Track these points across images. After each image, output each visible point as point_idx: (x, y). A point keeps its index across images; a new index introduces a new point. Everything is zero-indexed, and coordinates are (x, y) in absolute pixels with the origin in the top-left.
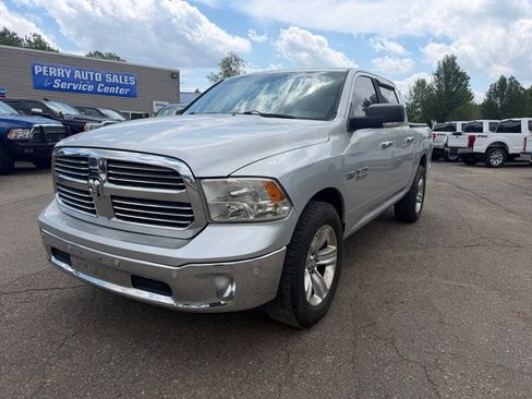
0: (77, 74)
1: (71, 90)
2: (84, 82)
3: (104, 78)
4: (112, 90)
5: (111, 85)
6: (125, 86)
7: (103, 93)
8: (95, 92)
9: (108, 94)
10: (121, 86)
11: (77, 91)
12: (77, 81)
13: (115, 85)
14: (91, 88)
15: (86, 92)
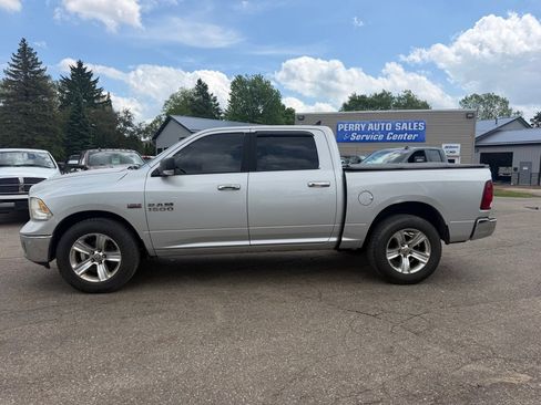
0: (371, 127)
1: (364, 141)
2: (376, 132)
3: (394, 127)
4: (401, 137)
5: (399, 133)
6: (413, 132)
7: (391, 141)
8: (384, 140)
9: (396, 141)
10: (409, 132)
11: (369, 141)
12: (370, 133)
13: (403, 132)
14: (381, 137)
15: (377, 141)
